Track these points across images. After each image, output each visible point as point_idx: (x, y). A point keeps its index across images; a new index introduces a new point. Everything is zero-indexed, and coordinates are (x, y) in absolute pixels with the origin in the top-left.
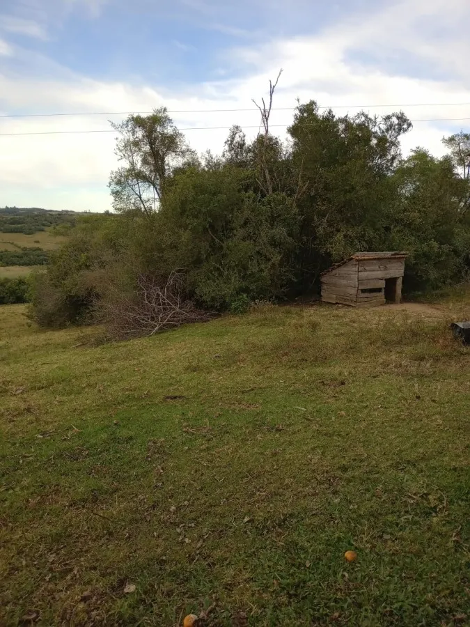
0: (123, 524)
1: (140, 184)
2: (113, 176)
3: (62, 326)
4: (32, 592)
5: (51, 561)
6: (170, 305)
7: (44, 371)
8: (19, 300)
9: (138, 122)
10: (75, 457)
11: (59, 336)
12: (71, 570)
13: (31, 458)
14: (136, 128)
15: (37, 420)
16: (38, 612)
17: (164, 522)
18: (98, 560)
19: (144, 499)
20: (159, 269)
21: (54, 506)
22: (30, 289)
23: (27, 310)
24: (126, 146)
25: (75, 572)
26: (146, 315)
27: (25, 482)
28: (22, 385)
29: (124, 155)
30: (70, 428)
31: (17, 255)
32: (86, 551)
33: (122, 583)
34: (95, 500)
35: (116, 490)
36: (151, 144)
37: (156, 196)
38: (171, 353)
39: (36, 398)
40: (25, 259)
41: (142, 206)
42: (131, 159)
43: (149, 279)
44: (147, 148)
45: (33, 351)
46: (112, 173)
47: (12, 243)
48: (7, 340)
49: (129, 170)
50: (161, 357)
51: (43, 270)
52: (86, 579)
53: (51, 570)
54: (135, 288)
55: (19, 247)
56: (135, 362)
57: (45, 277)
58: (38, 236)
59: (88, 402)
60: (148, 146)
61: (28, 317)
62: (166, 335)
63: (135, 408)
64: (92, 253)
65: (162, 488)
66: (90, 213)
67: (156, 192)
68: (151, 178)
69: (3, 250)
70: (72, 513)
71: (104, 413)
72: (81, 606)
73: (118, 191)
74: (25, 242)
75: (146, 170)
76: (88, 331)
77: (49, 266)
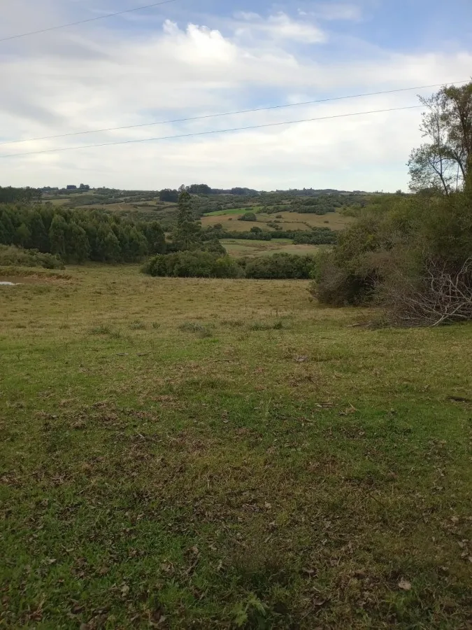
0: (399, 516)
1: (443, 161)
2: (414, 154)
3: (340, 305)
4: (310, 549)
5: (327, 527)
6: (461, 296)
7: (324, 345)
8: (305, 276)
9: (451, 93)
10: (352, 434)
11: (337, 314)
12: (345, 543)
13: (311, 424)
14: (446, 100)
15: (317, 390)
16: (315, 570)
17: (444, 530)
18: (372, 543)
19: (421, 498)
20: (452, 254)
21: (330, 475)
22: (315, 266)
23: (311, 286)
24: (433, 120)
25: (350, 546)
26: (431, 303)
27: (307, 444)
28: (304, 354)
29: (430, 131)
30: (347, 405)
31: (308, 233)
32: (361, 530)
33: (396, 576)
34: (370, 483)
35: (393, 480)
36: (462, 116)
37: (461, 173)
38: (458, 349)
39: (317, 369)
40: (314, 238)
41: (442, 185)
42: (436, 134)
43: (439, 265)
44: (457, 121)
45: (313, 324)
46: (413, 150)
47: (305, 223)
48: (291, 311)
49: (433, 147)
50: (444, 352)
51: (329, 249)
52: (360, 557)
53: (327, 535)
54: (423, 273)
55: (310, 227)
56: (415, 352)
57: (330, 256)
58: (329, 216)
59: (364, 383)
60: (459, 119)
61: (311, 292)
62: (451, 328)
63: (414, 400)
64: (379, 234)
65: (443, 493)
66: (381, 193)
67: (460, 168)
68: (456, 154)
69: (296, 229)
70: (348, 487)
71: (380, 399)
72: (355, 581)
73: (417, 170)
74: (316, 222)
75: (452, 146)
76: (365, 312)
77: (336, 246)
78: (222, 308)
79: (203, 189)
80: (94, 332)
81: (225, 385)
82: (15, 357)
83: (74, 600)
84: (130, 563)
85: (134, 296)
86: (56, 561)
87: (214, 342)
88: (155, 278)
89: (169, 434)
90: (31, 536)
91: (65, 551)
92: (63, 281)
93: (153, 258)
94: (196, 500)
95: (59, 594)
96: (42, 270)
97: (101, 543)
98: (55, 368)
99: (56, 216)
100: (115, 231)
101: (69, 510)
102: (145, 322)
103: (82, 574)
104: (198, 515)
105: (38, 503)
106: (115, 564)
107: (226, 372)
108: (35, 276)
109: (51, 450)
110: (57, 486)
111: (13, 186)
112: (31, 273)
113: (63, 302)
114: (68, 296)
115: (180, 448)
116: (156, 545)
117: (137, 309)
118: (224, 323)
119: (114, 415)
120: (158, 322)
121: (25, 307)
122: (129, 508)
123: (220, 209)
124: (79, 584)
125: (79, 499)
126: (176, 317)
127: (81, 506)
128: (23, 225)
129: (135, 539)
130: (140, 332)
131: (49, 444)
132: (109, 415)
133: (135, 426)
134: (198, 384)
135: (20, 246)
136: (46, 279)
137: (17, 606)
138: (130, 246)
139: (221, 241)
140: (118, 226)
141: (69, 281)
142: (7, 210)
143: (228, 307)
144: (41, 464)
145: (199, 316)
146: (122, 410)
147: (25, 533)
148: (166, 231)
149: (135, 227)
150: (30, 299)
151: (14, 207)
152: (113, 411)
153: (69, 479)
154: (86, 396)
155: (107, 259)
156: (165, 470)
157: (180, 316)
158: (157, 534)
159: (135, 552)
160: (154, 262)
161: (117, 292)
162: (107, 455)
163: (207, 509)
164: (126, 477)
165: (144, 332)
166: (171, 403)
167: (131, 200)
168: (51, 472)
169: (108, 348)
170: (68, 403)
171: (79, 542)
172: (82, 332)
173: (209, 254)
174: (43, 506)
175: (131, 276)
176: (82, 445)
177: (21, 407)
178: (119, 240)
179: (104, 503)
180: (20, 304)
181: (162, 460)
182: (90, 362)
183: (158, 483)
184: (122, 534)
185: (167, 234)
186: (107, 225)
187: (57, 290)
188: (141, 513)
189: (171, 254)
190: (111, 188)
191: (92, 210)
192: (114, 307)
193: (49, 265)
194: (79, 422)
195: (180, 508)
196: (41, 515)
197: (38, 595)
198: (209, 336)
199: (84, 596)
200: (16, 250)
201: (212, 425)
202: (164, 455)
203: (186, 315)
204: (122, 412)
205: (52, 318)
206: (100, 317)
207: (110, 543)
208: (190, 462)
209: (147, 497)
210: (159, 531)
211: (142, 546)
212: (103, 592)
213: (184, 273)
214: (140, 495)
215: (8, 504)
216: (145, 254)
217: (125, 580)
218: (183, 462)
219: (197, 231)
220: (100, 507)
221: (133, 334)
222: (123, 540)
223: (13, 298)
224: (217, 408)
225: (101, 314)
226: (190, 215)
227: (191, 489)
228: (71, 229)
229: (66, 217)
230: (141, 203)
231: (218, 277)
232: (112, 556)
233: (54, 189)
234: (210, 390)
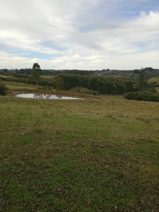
78: (154, 113)
79: (150, 69)
80: (107, 117)
81: (155, 142)
82: (84, 121)
83: (99, 205)
84: (118, 198)
85: (121, 106)
86: (94, 190)
87: (151, 125)
88: (128, 100)
89: (133, 156)
90: (87, 179)
91: (96, 187)
92: (98, 99)
93: (128, 93)
94: (143, 183)
95: (95, 201)
96: (93, 95)
97: (108, 188)
98: (95, 126)
99: (99, 79)
100: (116, 84)
101: (98, 174)
102: (124, 115)
103: (102, 197)
104: (143, 189)
105: (89, 169)
106: (113, 197)
107: (156, 137)
108: (91, 97)
109: (94, 152)
110: (95, 165)
111: (87, 70)
112: (90, 96)
113: (98, 106)
114: (99, 104)
115: (137, 162)
116: (127, 195)
117: (121, 110)
118: (155, 119)
119: (113, 145)
120: (128, 116)
121: (87, 106)
122: (118, 179)
123: (156, 76)
124: (101, 200)
125: (102, 171)
126: (135, 114)
127: (102, 174)
128: (89, 82)
129: (120, 191)
130: (122, 118)
131: (93, 150)
132: (112, 145)
133: (121, 151)
134: (144, 140)
135: (87, 88)
136: (94, 98)
137: (82, 200)
138: (121, 89)
139: (156, 88)
140: (117, 82)
141: (100, 100)
142: (85, 77)
143: (156, 113)
144: (90, 156)
145: (144, 115)
146: (116, 144)
147: (85, 178)
148: (134, 84)
149: (123, 83)
150: (89, 104)
151: (87, 77)
152: (113, 144)
153: (99, 164)
154: (104, 137)
155: (113, 93)
156: (131, 169)
157: (137, 114)
158: (128, 191)
159: (120, 195)
160: (129, 95)
161: (115, 104)
162: (111, 158)
163: (147, 187)
164: (117, 168)
165: (124, 118)
166: (134, 145)
167: (123, 74)
168: (93, 160)
169: (111, 122)
170: (99, 138)
171: (101, 186)
172: (103, 116)
173: (150, 93)
174: (91, 170)
175: (120, 99)
176: (103, 153)
177: (85, 137)
178: (117, 87)
179: (110, 174)
180: (86, 106)
181: (130, 165)
182: (106, 126)
183: (129, 173)
184: (115, 187)
185: (134, 85)
186: (114, 82)
187: (96, 102)
188: (122, 182)
189: (136, 92)
190: (116, 70)
191: (109, 77)
192: (113, 109)
193: (95, 94)
194: (102, 145)
195: (137, 184)
196: (90, 173)
197: (88, 199)
198: (148, 123)
199: (102, 204)
200: (86, 89)
201: (150, 157)
202: (131, 163)
203: (139, 114)
204: (116, 145)
205: (94, 111)
206: (109, 112)
207: (111, 189)
208: (141, 168)
209: (124, 177)
210: (128, 190)
211: (123, 194)
212: (108, 205)
213: (140, 99)
214: (122, 175)
215: (80, 167)
216: (126, 92)
217: (116, 204)
218: (138, 168)
219: (146, 84)
220: (108, 176)
221: (120, 119)
222: (116, 189)
223: (84, 104)
224: (152, 151)
225: (109, 111)
226: (144, 78)
227: (141, 178)
228: (103, 83)
229: (101, 79)
230: (126, 74)
231: (153, 101)
232: (112, 194)
233: (99, 71)
234: (149, 143)
